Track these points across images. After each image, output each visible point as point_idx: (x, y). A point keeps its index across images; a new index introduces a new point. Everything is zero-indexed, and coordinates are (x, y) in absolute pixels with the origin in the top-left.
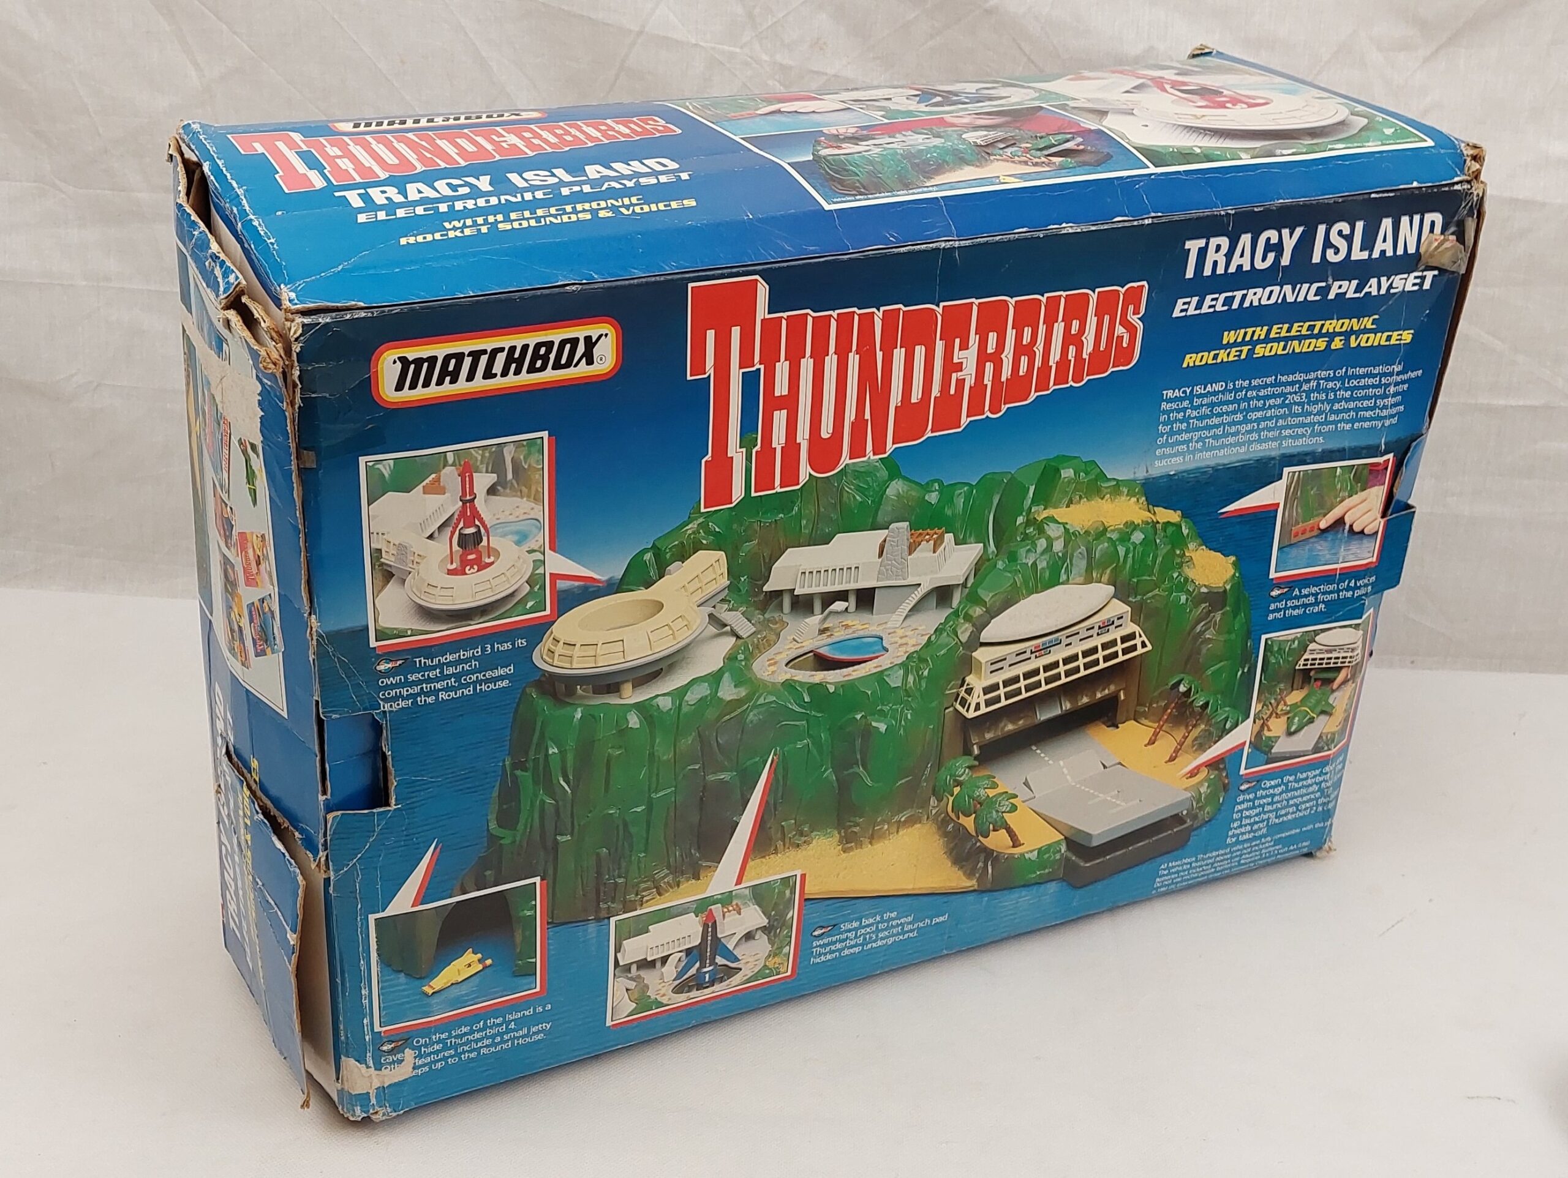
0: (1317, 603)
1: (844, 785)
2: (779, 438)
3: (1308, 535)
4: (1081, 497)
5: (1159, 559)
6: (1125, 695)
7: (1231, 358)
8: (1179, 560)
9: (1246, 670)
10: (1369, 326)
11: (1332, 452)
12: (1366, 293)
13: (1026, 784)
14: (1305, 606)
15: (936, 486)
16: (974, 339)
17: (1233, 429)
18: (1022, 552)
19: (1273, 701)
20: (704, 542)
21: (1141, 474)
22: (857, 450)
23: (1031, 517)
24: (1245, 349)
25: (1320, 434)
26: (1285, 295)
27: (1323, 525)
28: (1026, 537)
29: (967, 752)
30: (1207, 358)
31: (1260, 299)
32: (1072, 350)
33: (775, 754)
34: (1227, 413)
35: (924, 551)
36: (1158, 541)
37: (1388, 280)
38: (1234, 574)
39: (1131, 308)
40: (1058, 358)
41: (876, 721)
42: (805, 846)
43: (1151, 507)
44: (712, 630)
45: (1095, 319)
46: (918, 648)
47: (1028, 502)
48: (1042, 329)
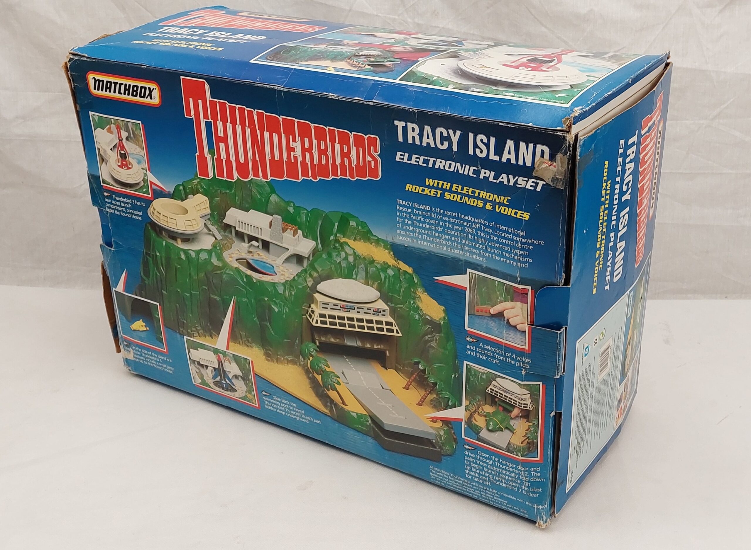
0: (493, 357)
1: (263, 329)
2: (223, 156)
3: (484, 314)
4: (360, 238)
5: (402, 290)
6: (389, 353)
7: (432, 194)
8: (413, 295)
9: (456, 376)
10: (505, 202)
11: (490, 269)
12: (500, 181)
13: (343, 373)
14: (489, 356)
15: (292, 204)
16: (298, 138)
17: (437, 235)
18: (334, 254)
19: (475, 404)
20: (200, 190)
21: (390, 239)
22: (256, 174)
23: (337, 238)
24: (440, 192)
25: (483, 256)
26: (457, 168)
27: (492, 311)
28: (335, 248)
29: (314, 342)
30: (419, 189)
31: (444, 166)
32: (346, 161)
33: (234, 298)
34: (434, 225)
35: (288, 234)
36: (401, 279)
37: (514, 178)
38: (444, 317)
39: (372, 148)
40: (340, 162)
41: (273, 305)
42: (250, 348)
43: (396, 259)
44: (206, 230)
45: (355, 148)
46: (290, 280)
47: (335, 230)
48: (329, 144)
